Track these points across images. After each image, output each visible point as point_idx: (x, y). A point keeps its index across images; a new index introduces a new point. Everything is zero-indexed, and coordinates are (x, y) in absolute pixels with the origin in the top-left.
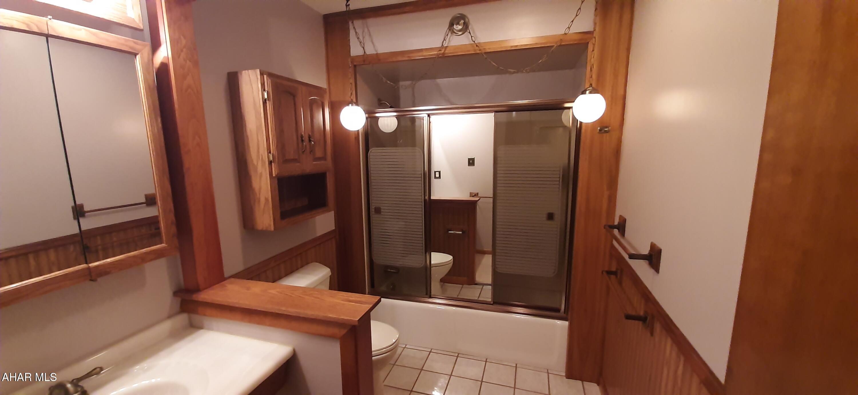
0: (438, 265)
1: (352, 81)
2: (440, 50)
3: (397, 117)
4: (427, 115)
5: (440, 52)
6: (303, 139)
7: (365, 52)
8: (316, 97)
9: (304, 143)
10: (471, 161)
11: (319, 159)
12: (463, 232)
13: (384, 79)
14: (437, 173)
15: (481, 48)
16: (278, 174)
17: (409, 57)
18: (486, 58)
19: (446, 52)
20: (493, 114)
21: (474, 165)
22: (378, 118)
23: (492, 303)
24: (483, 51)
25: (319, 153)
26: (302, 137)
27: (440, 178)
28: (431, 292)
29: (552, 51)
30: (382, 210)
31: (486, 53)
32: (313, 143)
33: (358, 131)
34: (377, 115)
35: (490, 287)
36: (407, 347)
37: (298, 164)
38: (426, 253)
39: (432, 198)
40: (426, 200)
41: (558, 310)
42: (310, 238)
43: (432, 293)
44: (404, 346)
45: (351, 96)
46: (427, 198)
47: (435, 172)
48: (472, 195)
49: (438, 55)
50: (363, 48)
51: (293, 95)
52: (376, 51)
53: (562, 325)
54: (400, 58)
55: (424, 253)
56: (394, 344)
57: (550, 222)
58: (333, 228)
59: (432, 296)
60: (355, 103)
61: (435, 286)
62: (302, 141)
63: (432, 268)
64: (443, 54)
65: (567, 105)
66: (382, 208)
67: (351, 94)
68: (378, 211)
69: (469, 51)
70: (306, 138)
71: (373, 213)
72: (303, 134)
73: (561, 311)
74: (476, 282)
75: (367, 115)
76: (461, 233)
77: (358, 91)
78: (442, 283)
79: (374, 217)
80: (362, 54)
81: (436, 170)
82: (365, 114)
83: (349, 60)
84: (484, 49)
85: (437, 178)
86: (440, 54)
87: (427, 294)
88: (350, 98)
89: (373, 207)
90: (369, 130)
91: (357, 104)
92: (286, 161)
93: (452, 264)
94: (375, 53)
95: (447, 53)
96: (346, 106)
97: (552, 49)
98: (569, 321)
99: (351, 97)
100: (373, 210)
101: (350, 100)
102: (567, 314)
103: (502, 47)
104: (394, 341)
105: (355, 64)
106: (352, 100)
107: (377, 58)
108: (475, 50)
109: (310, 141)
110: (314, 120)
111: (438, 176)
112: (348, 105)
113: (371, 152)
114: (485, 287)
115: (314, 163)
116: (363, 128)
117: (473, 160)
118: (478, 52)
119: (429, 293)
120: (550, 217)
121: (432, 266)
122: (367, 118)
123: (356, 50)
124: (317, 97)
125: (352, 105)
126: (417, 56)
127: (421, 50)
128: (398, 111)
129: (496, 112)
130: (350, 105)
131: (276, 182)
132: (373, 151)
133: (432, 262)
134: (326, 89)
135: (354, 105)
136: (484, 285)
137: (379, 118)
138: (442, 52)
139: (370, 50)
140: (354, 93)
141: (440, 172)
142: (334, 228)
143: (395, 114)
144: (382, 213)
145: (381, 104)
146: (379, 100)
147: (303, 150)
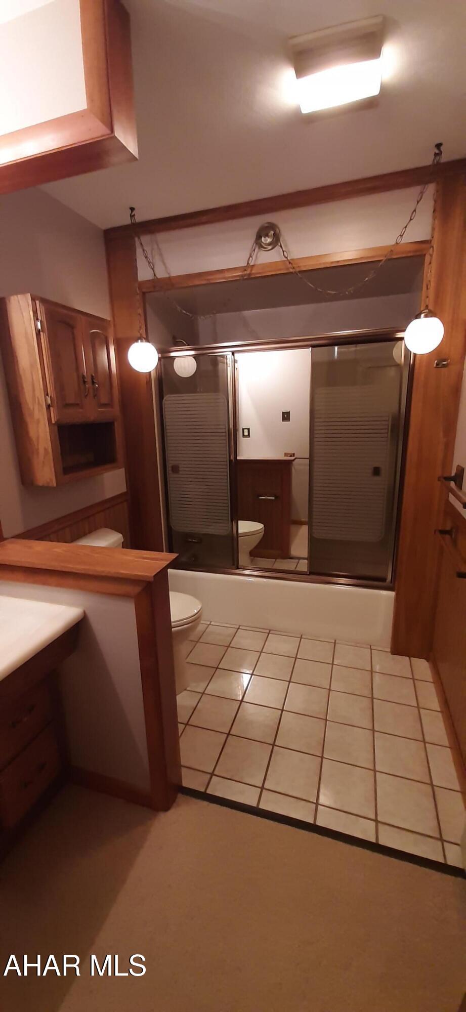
0: (245, 535)
1: (140, 311)
2: (245, 270)
3: (195, 357)
4: (231, 353)
5: (246, 272)
6: (86, 380)
7: (155, 275)
8: (98, 331)
9: (87, 386)
10: (286, 416)
11: (105, 405)
12: (276, 497)
13: (179, 308)
14: (246, 431)
15: (294, 266)
16: (58, 420)
17: (208, 280)
18: (301, 278)
19: (253, 272)
20: (310, 349)
21: (289, 421)
22: (173, 358)
23: (308, 573)
24: (298, 270)
25: (104, 399)
26: (83, 376)
27: (249, 437)
28: (238, 563)
29: (381, 265)
30: (180, 469)
31: (300, 272)
32: (97, 386)
33: (150, 372)
34: (173, 354)
35: (306, 561)
36: (212, 623)
37: (81, 410)
38: (232, 521)
39: (238, 458)
40: (232, 460)
41: (384, 580)
42: (98, 500)
43: (240, 563)
44: (209, 623)
45: (140, 330)
46: (232, 457)
47: (243, 429)
48: (286, 455)
49: (242, 276)
50: (153, 269)
51: (72, 327)
52: (169, 274)
53: (388, 596)
54: (197, 282)
55: (230, 521)
56: (196, 616)
57: (377, 478)
58: (123, 489)
59: (239, 567)
60: (145, 339)
61: (243, 558)
62: (84, 382)
63: (239, 538)
64: (250, 274)
65: (399, 335)
66: (180, 466)
67: (141, 327)
68: (175, 469)
69: (280, 270)
70: (89, 379)
71: (170, 472)
72: (85, 374)
73: (387, 581)
74: (291, 556)
75: (160, 355)
76: (273, 498)
77: (149, 326)
78: (252, 558)
79: (171, 476)
80: (151, 278)
81: (244, 428)
82: (158, 353)
83: (137, 285)
84: (299, 267)
85: (246, 436)
86: (245, 275)
87: (233, 565)
88: (139, 332)
89: (170, 465)
90: (163, 374)
91: (148, 340)
92: (67, 405)
93: (263, 533)
94: (167, 276)
95: (253, 274)
96: (134, 343)
97: (381, 264)
98: (396, 591)
99: (141, 332)
100: (170, 469)
101: (139, 336)
102: (394, 584)
103: (320, 264)
104: (196, 611)
105: (144, 290)
106: (141, 335)
107: (169, 283)
108: (288, 269)
109: (93, 383)
110: (97, 358)
111: (247, 434)
112: (136, 341)
113: (166, 400)
114: (301, 561)
115: (99, 410)
116: (155, 370)
117: (288, 413)
118: (291, 270)
119: (236, 563)
120: (376, 471)
121: (239, 535)
122: (160, 359)
123: (144, 274)
124: (100, 330)
125: (142, 341)
126: (219, 279)
127: (222, 271)
128: (197, 349)
129: (313, 346)
130: (139, 341)
131: (56, 428)
132: (169, 399)
133: (240, 531)
134: (110, 321)
135: (144, 341)
136: (299, 558)
137: (175, 359)
138: (248, 272)
139: (161, 274)
140: (143, 327)
141: (249, 429)
142: (125, 490)
143: (193, 353)
144: (181, 472)
145: (177, 342)
146: (174, 338)
147: (86, 394)
